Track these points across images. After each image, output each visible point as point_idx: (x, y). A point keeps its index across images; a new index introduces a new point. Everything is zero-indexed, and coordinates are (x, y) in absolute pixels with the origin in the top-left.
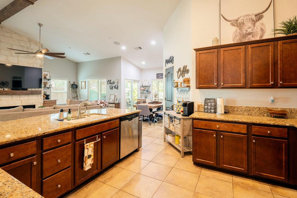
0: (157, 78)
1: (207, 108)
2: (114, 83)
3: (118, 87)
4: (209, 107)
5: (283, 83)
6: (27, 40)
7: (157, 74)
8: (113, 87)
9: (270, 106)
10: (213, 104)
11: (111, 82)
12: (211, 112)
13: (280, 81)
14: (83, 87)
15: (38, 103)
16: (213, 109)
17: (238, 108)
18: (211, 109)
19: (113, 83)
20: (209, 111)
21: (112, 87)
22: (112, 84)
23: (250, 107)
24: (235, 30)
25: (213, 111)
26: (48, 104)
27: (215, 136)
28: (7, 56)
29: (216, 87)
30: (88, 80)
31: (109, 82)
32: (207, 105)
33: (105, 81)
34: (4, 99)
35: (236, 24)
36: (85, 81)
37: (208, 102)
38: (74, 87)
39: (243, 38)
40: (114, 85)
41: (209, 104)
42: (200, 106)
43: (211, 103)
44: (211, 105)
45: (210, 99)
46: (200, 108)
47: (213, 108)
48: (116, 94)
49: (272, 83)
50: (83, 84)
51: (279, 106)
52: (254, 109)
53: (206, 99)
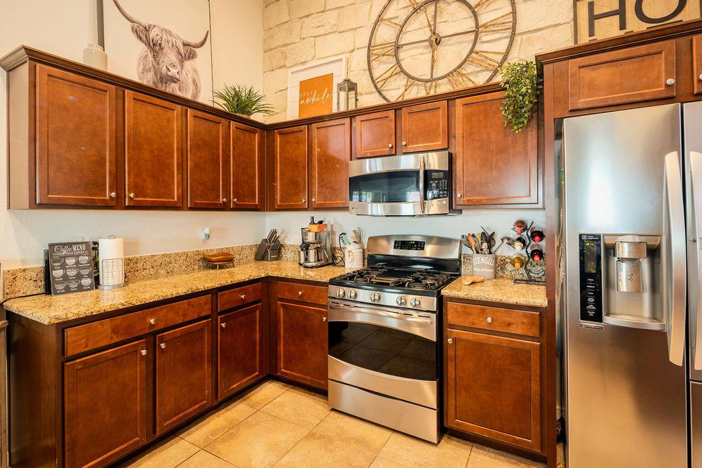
1: (65, 277)
4: (72, 273)
5: (238, 200)
9: (203, 248)
10: (84, 259)
12: (80, 288)
13: (234, 198)
16: (89, 276)
17: (145, 260)
18: (79, 277)
20: (73, 285)
23: (169, 256)
24: (144, 54)
25: (87, 282)
27: (144, 352)
29: (114, 203)
32: (63, 267)
35: (144, 38)
37: (65, 257)
39: (162, 82)
41: (70, 261)
42: (19, 274)
43: (78, 256)
44: (77, 263)
45: (70, 245)
46: (18, 282)
47: (85, 272)
49: (224, 200)
51: (216, 246)
52: (178, 258)
53: (51, 246)
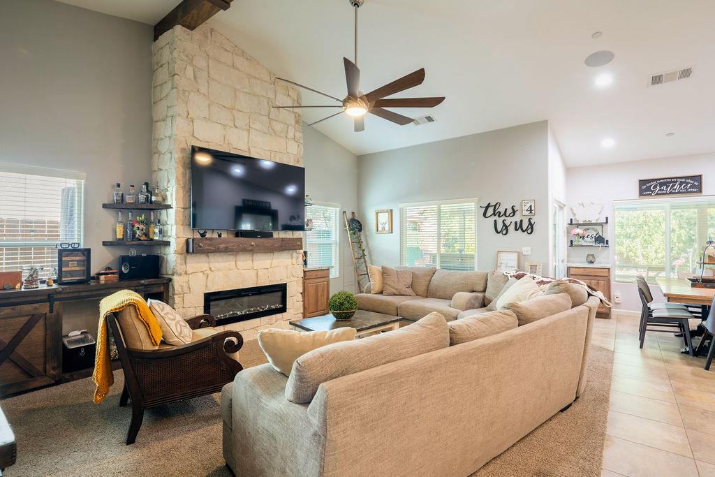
0: (641, 194)
2: (514, 212)
3: (531, 225)
6: (268, 79)
7: (642, 182)
8: (512, 227)
11: (502, 210)
14: (383, 229)
15: (293, 279)
19: (510, 211)
21: (506, 227)
22: (504, 218)
26: (313, 280)
28: (224, 126)
30: (401, 205)
31: (491, 210)
33: (472, 207)
34: (217, 265)
36: (391, 210)
38: (356, 225)
40: (517, 218)
48: (526, 250)
50: (384, 218)
